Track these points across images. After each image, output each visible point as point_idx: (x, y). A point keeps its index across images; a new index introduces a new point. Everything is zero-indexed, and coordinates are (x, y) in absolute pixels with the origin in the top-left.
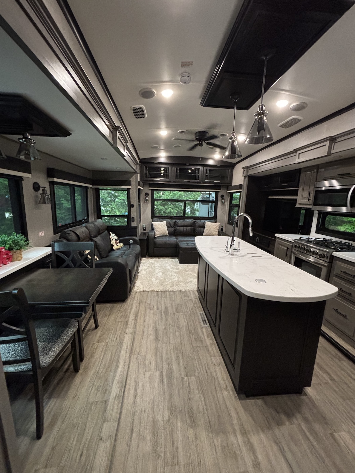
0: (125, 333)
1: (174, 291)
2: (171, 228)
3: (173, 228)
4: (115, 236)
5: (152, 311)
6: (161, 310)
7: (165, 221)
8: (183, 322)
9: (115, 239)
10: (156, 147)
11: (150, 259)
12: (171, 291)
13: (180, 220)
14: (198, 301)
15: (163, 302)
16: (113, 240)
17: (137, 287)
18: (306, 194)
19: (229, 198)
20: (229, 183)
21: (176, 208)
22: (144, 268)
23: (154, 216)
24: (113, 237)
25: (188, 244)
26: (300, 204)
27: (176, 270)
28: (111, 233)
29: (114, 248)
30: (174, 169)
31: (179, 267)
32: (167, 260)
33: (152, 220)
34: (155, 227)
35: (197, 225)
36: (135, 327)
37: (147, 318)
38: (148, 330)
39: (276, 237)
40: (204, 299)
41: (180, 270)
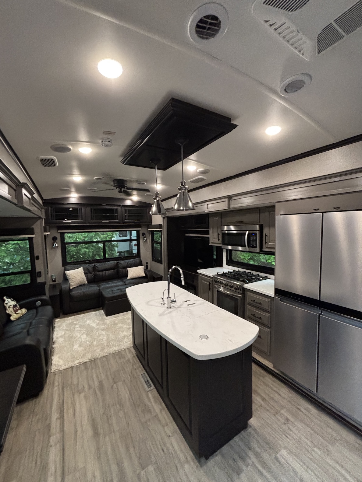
0: (48, 446)
1: (106, 355)
2: (89, 275)
3: (92, 274)
4: (12, 301)
5: (82, 395)
6: (95, 389)
7: (82, 268)
8: (125, 394)
9: (12, 306)
10: (66, 189)
11: (66, 318)
12: (102, 357)
13: (100, 264)
14: (136, 360)
15: (95, 376)
16: (9, 307)
17: (55, 365)
18: (216, 235)
19: (150, 235)
20: (150, 222)
21: (92, 248)
22: (60, 335)
23: (67, 264)
24: (9, 303)
25: (114, 291)
26: (213, 243)
27: (104, 327)
28: (5, 298)
29: (12, 318)
30: (88, 209)
31: (106, 321)
32: (90, 315)
33: (63, 268)
34: (69, 277)
35: (120, 266)
36: (62, 430)
37: (78, 407)
38: (82, 426)
39: (198, 273)
40: (144, 357)
41: (109, 326)
